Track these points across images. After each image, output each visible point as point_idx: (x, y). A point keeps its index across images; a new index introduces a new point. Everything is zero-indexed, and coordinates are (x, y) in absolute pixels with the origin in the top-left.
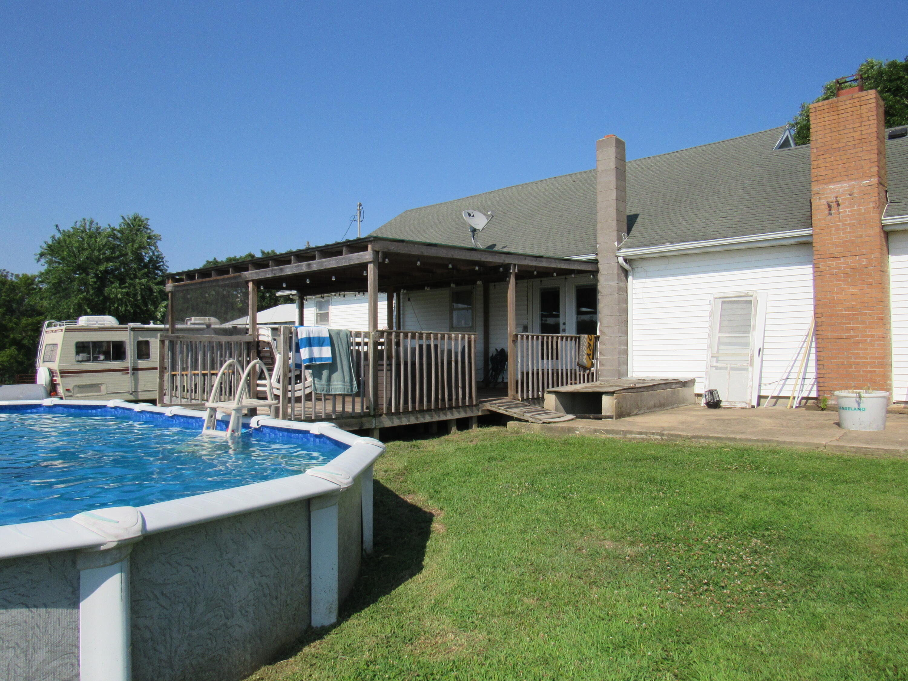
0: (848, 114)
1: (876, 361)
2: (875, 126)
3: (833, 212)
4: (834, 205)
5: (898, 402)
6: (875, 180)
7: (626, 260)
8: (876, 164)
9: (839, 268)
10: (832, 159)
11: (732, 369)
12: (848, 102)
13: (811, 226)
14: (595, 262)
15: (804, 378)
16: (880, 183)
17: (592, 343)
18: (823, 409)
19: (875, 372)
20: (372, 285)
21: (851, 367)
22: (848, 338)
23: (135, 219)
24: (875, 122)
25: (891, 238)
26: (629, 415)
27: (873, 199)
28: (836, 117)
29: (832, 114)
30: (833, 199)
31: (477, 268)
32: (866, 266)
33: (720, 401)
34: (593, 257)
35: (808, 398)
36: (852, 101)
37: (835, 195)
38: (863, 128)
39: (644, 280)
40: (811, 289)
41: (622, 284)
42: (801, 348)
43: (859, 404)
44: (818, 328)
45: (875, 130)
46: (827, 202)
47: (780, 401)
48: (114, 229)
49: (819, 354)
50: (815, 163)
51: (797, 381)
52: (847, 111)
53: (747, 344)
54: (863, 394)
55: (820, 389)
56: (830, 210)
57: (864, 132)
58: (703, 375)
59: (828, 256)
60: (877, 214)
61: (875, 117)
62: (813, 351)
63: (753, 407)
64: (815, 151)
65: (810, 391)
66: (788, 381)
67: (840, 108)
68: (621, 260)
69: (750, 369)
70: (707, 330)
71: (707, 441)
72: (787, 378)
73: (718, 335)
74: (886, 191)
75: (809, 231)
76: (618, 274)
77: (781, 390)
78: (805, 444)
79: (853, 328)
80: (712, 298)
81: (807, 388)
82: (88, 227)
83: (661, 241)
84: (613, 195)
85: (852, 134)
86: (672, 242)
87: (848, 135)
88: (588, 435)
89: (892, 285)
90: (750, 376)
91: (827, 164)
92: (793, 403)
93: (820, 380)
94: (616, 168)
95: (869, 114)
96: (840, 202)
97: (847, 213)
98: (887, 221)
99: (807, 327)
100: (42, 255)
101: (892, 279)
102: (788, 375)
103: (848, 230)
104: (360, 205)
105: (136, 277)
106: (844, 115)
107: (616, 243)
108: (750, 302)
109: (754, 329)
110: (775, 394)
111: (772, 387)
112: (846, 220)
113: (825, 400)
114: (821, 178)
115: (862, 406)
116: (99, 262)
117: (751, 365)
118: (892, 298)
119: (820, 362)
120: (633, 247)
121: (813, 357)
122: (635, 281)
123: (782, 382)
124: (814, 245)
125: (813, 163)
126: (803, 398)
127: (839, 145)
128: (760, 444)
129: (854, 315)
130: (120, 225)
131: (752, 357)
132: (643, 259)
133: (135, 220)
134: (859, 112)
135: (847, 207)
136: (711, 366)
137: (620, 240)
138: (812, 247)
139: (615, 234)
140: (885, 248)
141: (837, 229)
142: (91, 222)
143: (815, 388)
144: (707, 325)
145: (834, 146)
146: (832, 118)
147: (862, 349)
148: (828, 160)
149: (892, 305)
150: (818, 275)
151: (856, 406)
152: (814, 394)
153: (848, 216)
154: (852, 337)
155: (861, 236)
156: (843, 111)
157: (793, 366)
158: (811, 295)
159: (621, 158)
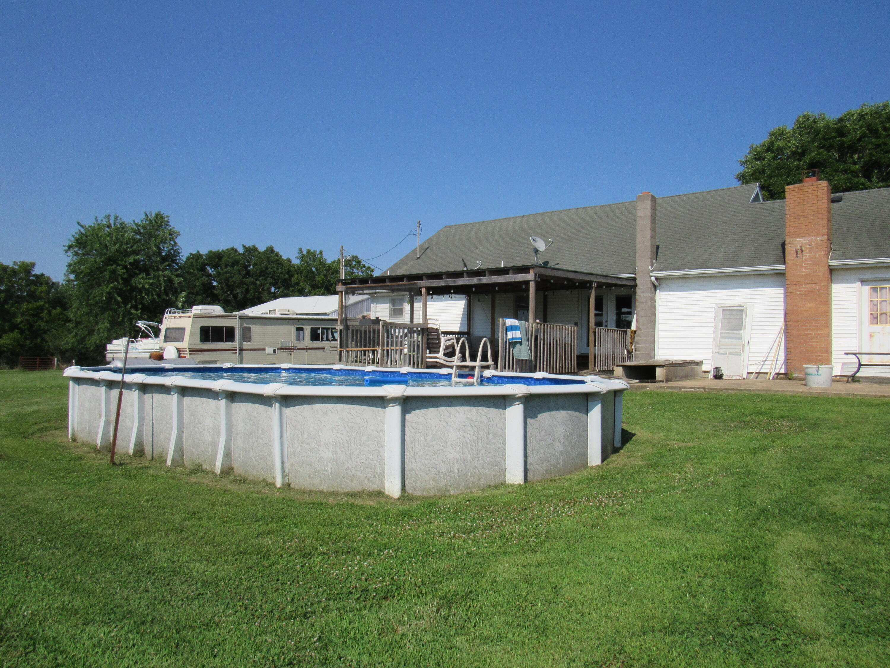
0: (810, 195)
1: (823, 349)
2: (826, 204)
3: (799, 255)
4: (799, 251)
5: (836, 376)
6: (825, 237)
7: (656, 279)
8: (825, 227)
9: (802, 291)
10: (799, 222)
11: (729, 354)
12: (810, 187)
13: (784, 263)
14: (634, 279)
15: (777, 361)
16: (828, 239)
17: (632, 335)
18: (790, 379)
19: (822, 356)
20: (533, 295)
21: (808, 353)
22: (806, 335)
23: (157, 215)
24: (826, 201)
25: (833, 273)
26: (671, 381)
27: (824, 249)
28: (801, 196)
29: (800, 193)
30: (799, 247)
31: (566, 283)
32: (819, 291)
33: (722, 375)
34: (633, 276)
35: (778, 374)
36: (812, 187)
37: (801, 245)
38: (819, 204)
39: (667, 293)
40: (782, 303)
41: (653, 295)
42: (775, 341)
43: (818, 371)
44: (788, 328)
45: (826, 206)
46: (796, 249)
47: (760, 375)
48: (137, 225)
49: (788, 345)
50: (789, 224)
51: (772, 363)
52: (810, 192)
53: (740, 338)
54: (820, 366)
55: (788, 367)
56: (797, 254)
57: (819, 207)
58: (711, 358)
59: (795, 283)
60: (826, 259)
61: (826, 198)
62: (783, 343)
63: (744, 379)
64: (788, 216)
65: (780, 369)
66: (766, 363)
67: (805, 190)
68: (653, 279)
69: (742, 354)
70: (713, 328)
71: (733, 392)
72: (765, 361)
73: (720, 331)
74: (831, 244)
75: (783, 267)
76: (651, 288)
77: (761, 368)
78: (791, 391)
79: (810, 329)
80: (716, 307)
81: (778, 367)
82: (112, 222)
83: (682, 267)
84: (649, 234)
85: (812, 208)
86: (691, 268)
87: (809, 208)
88: (655, 390)
89: (833, 303)
90: (742, 359)
91: (796, 225)
92: (770, 376)
93: (787, 362)
94: (651, 215)
95: (823, 196)
96: (804, 249)
97: (808, 257)
98: (832, 263)
99: (779, 327)
100: (70, 247)
101: (833, 299)
102: (767, 359)
103: (808, 267)
104: (419, 222)
105: (158, 270)
106: (807, 195)
107: (650, 267)
108: (742, 310)
109: (745, 328)
110: (757, 371)
111: (756, 366)
112: (807, 261)
113: (791, 374)
114: (792, 233)
115: (819, 372)
116: (127, 254)
117: (743, 351)
118: (833, 311)
119: (788, 350)
120: (663, 270)
121: (782, 347)
122: (661, 293)
123: (762, 363)
124: (786, 275)
125: (787, 224)
126: (776, 374)
127: (804, 214)
128: (764, 392)
129: (811, 320)
130: (142, 221)
131: (744, 346)
132: (667, 278)
133: (157, 217)
134: (816, 194)
135: (808, 253)
136: (716, 352)
137: (652, 265)
138: (785, 277)
139: (649, 261)
140: (830, 279)
141: (801, 266)
142: (116, 217)
143: (783, 367)
144: (713, 325)
145: (801, 214)
146: (799, 196)
147: (815, 342)
148: (796, 222)
149: (833, 315)
150: (787, 296)
151: (816, 373)
152: (782, 371)
153: (807, 259)
154: (809, 334)
155: (816, 272)
156: (806, 193)
157: (769, 353)
158: (782, 307)
159: (654, 208)
